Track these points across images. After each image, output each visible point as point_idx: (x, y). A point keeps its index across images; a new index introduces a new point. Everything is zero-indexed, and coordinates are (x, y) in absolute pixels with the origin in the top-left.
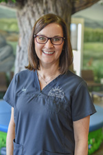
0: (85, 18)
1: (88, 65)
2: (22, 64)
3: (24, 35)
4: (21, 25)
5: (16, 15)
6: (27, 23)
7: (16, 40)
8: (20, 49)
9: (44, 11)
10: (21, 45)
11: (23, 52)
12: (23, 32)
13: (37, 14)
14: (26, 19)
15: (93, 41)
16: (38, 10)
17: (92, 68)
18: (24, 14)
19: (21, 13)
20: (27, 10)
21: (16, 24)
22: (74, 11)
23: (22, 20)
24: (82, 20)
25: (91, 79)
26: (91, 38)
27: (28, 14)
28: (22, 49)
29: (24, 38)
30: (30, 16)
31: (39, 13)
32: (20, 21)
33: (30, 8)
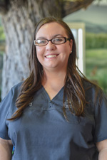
0: (86, 23)
2: (9, 74)
3: (11, 42)
8: (7, 57)
9: (30, 15)
11: (10, 61)
13: (22, 19)
16: (23, 14)
18: (9, 19)
19: (6, 19)
20: (12, 15)
24: (83, 25)
29: (10, 45)
30: (16, 21)
31: (25, 18)
32: (6, 28)
33: (14, 13)
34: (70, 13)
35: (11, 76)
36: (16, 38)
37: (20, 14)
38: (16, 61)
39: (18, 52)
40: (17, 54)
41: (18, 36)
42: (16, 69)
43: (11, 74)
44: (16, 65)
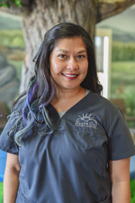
0: (114, 29)
1: (117, 92)
4: (28, 38)
5: (22, 25)
6: (37, 34)
7: (21, 59)
8: (27, 70)
9: (60, 18)
10: (28, 64)
11: (31, 74)
12: (31, 47)
14: (34, 30)
16: (51, 17)
17: (123, 96)
18: (33, 22)
19: (28, 21)
20: (36, 18)
21: (22, 37)
22: (99, 18)
23: (29, 31)
24: (109, 32)
26: (121, 55)
27: (38, 23)
28: (30, 70)
29: (32, 55)
30: (41, 25)
31: (52, 21)
32: (27, 32)
33: (40, 14)
34: (106, 18)
37: (46, 16)
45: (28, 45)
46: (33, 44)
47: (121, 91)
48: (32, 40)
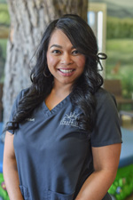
2: (15, 70)
3: (18, 25)
8: (13, 46)
10: (13, 40)
11: (17, 50)
12: (17, 20)
15: (120, 37)
25: (120, 93)
26: (117, 32)
28: (16, 47)
29: (18, 29)
32: (12, 4)
35: (17, 73)
36: (26, 19)
38: (25, 52)
39: (30, 38)
40: (28, 42)
41: (30, 17)
42: (25, 61)
43: (19, 69)
44: (26, 56)
45: (13, 19)
46: (19, 17)
47: (116, 71)
48: (18, 12)
